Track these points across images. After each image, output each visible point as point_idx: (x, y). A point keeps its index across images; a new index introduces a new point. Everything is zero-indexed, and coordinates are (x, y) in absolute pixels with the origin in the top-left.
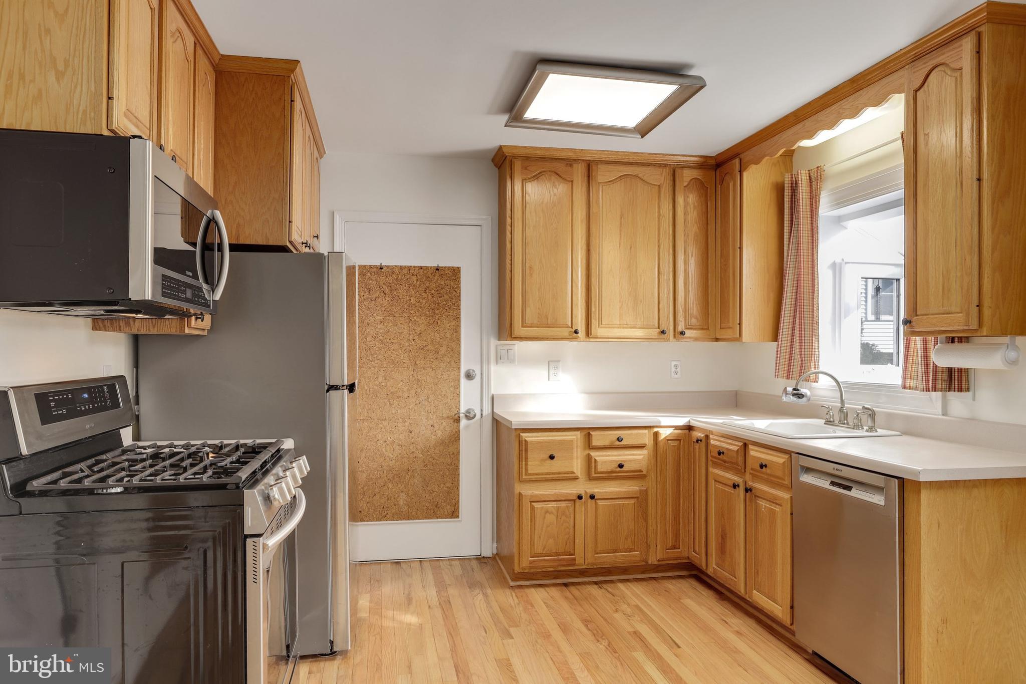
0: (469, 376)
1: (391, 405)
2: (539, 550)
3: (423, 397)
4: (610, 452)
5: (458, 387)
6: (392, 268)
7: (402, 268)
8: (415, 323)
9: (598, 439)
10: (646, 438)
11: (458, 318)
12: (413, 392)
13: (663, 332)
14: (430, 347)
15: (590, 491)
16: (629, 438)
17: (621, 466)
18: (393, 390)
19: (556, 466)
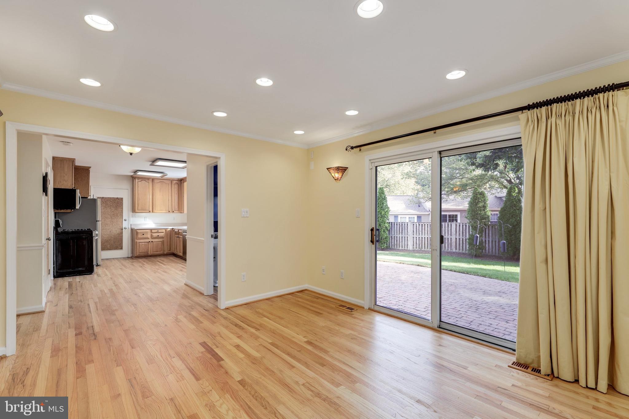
0: (125, 220)
1: (106, 226)
2: (141, 252)
3: (114, 225)
4: (156, 234)
5: (123, 222)
6: (106, 198)
7: (108, 198)
8: (112, 209)
9: (153, 231)
10: (164, 231)
11: (122, 208)
12: (111, 224)
13: (169, 211)
14: (115, 214)
15: (152, 241)
16: (160, 231)
17: (158, 236)
18: (106, 223)
19: (144, 236)
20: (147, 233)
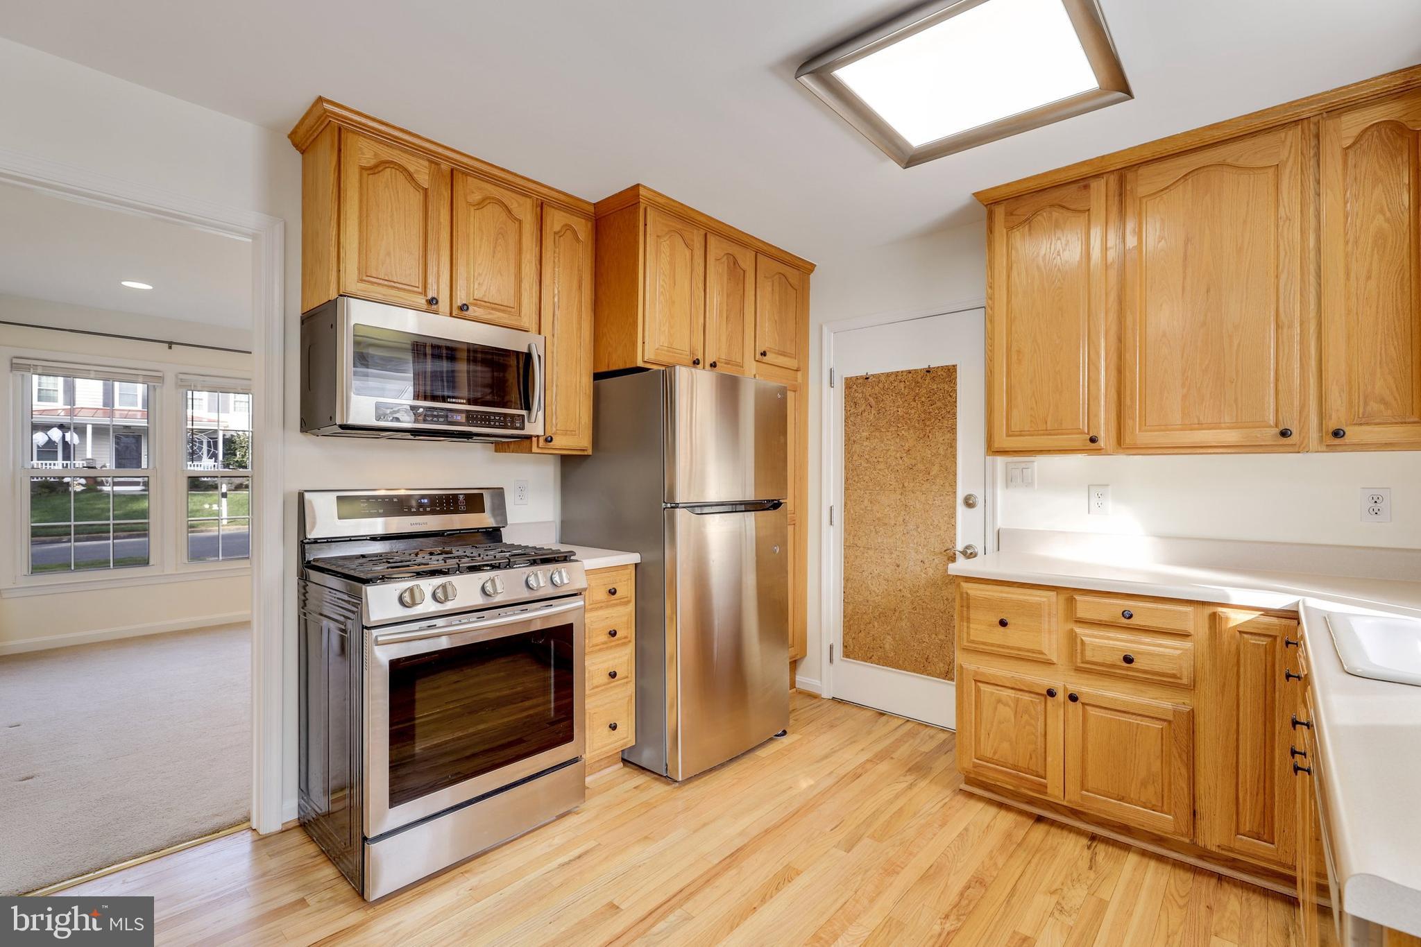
0: (969, 503)
1: (877, 532)
2: (989, 754)
3: (911, 526)
4: (1112, 634)
5: (953, 516)
6: (877, 376)
7: (888, 375)
8: (903, 438)
9: (1085, 607)
10: (1195, 622)
11: (953, 430)
12: (901, 519)
13: (1285, 434)
14: (921, 466)
15: (1073, 688)
16: (1144, 614)
17: (1128, 660)
18: (879, 515)
19: (1013, 637)
20: (1034, 612)
